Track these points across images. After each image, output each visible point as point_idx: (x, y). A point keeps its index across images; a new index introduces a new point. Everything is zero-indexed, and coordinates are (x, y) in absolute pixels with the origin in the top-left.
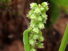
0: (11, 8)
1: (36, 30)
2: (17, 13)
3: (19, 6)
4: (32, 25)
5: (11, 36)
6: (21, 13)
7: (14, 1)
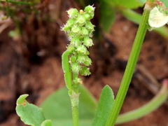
0: (39, 12)
1: (82, 49)
2: (49, 17)
3: (51, 7)
4: (74, 42)
5: (41, 53)
6: (54, 16)
7: (44, 2)
